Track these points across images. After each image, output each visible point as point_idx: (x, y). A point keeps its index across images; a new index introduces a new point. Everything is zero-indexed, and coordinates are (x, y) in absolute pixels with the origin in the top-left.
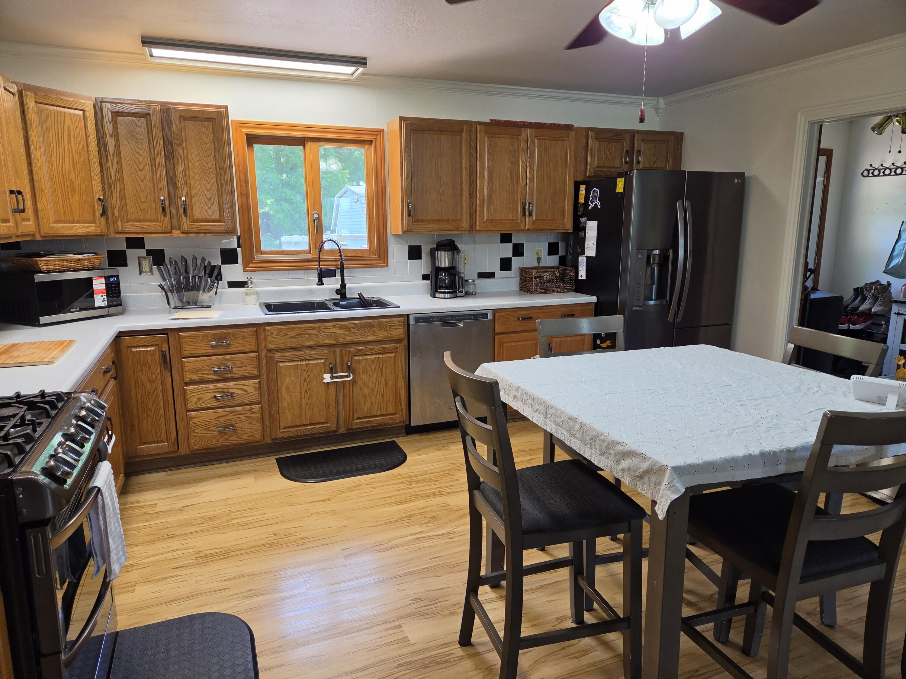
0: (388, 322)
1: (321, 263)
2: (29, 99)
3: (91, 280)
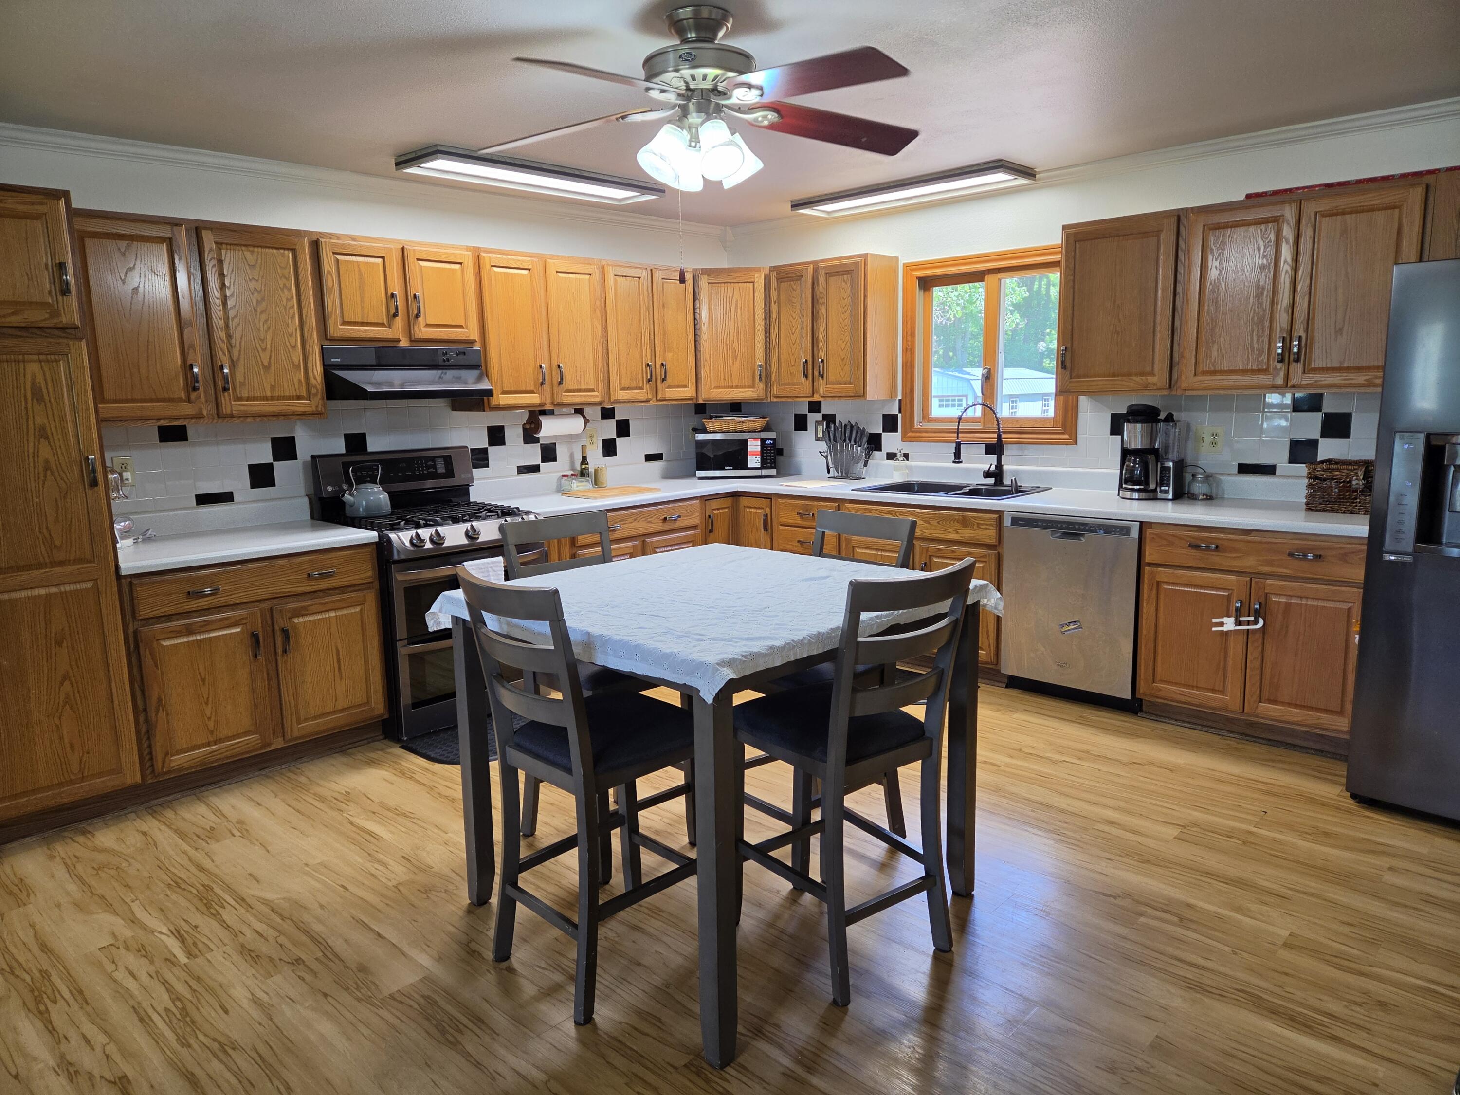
0: (975, 518)
1: (960, 435)
2: (703, 282)
3: (746, 441)
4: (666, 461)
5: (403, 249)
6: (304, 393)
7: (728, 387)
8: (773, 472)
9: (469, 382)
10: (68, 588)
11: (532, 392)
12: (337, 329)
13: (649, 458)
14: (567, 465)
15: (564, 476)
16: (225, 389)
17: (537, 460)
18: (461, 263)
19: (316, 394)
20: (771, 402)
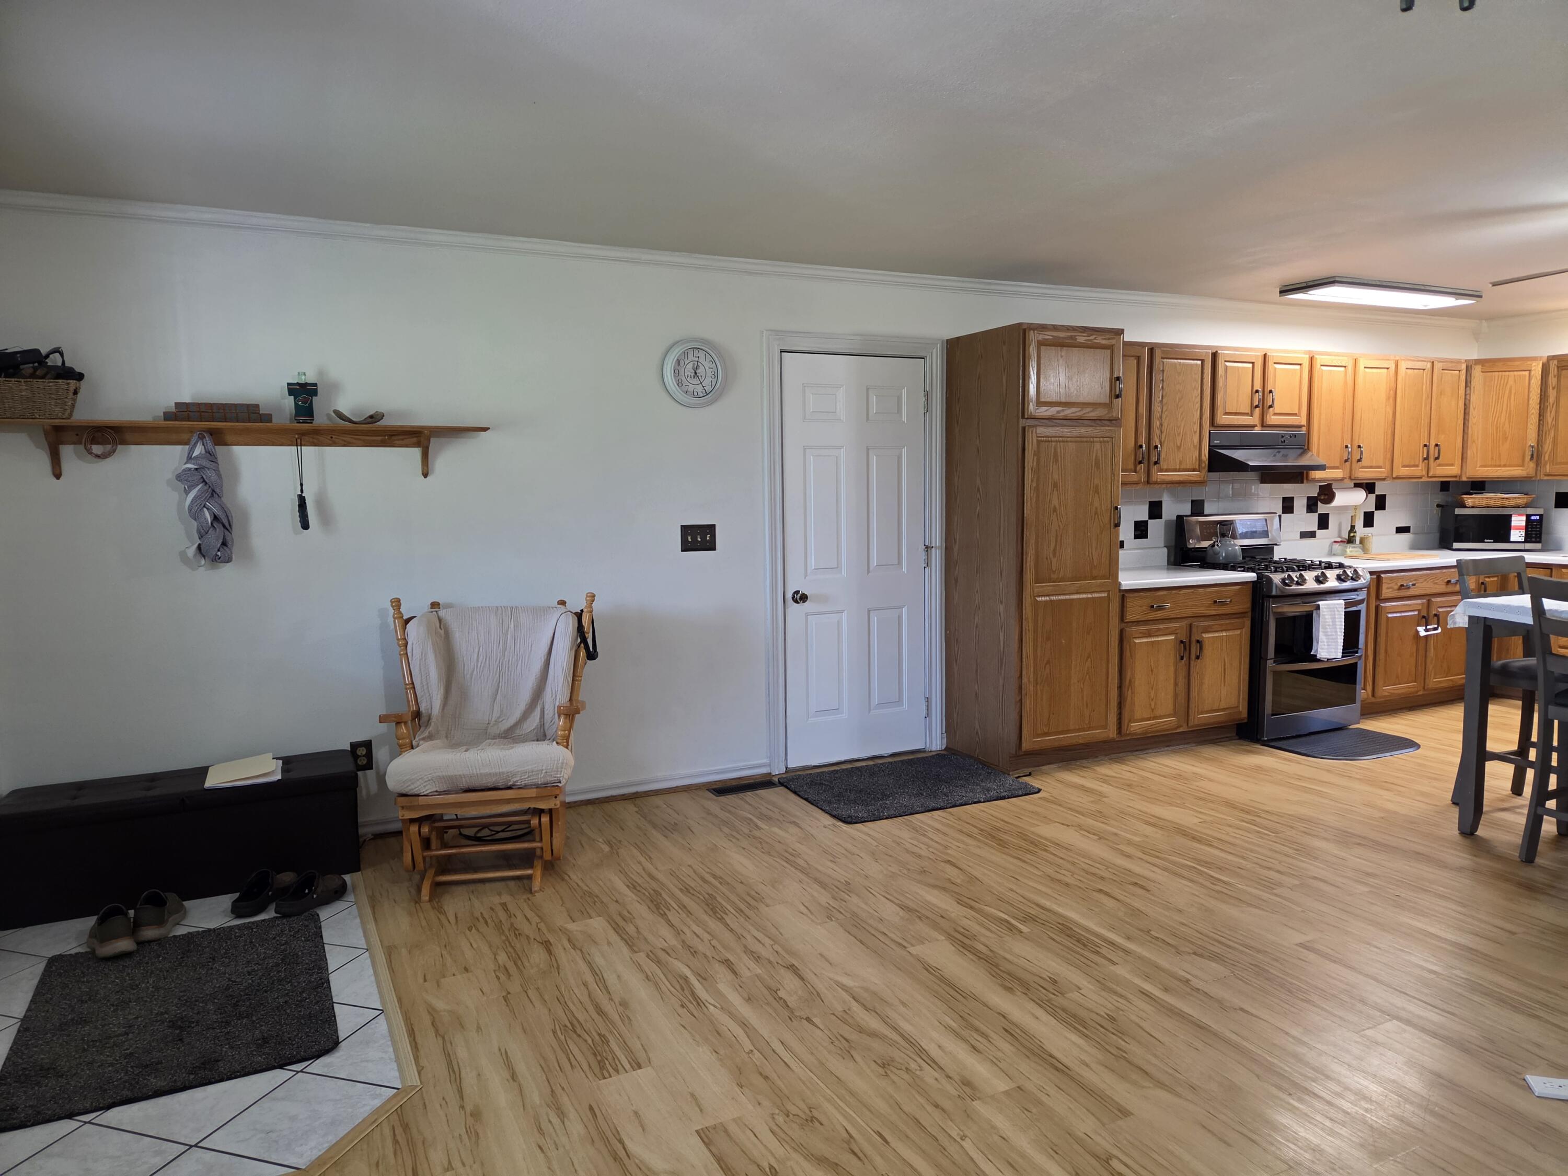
2: (1477, 371)
3: (1510, 516)
4: (1414, 534)
5: (1265, 355)
6: (1197, 467)
7: (1496, 466)
8: (1538, 546)
9: (1291, 461)
10: (1054, 598)
11: (1337, 468)
12: (1222, 419)
13: (1400, 530)
14: (1336, 534)
15: (1335, 542)
16: (1156, 463)
17: (1314, 527)
18: (1300, 365)
19: (1205, 467)
20: (1541, 480)
